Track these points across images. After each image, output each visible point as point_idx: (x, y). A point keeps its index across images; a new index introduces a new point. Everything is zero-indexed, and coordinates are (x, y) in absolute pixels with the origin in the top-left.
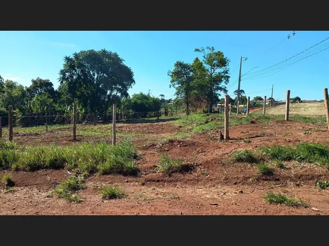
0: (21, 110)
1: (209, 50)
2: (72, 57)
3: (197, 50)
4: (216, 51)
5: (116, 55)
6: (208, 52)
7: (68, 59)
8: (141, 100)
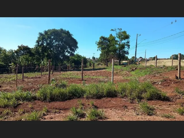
0: (15, 63)
1: (119, 30)
2: (43, 33)
3: (112, 30)
4: (123, 31)
5: (68, 32)
6: (118, 31)
7: (41, 34)
8: (77, 58)
